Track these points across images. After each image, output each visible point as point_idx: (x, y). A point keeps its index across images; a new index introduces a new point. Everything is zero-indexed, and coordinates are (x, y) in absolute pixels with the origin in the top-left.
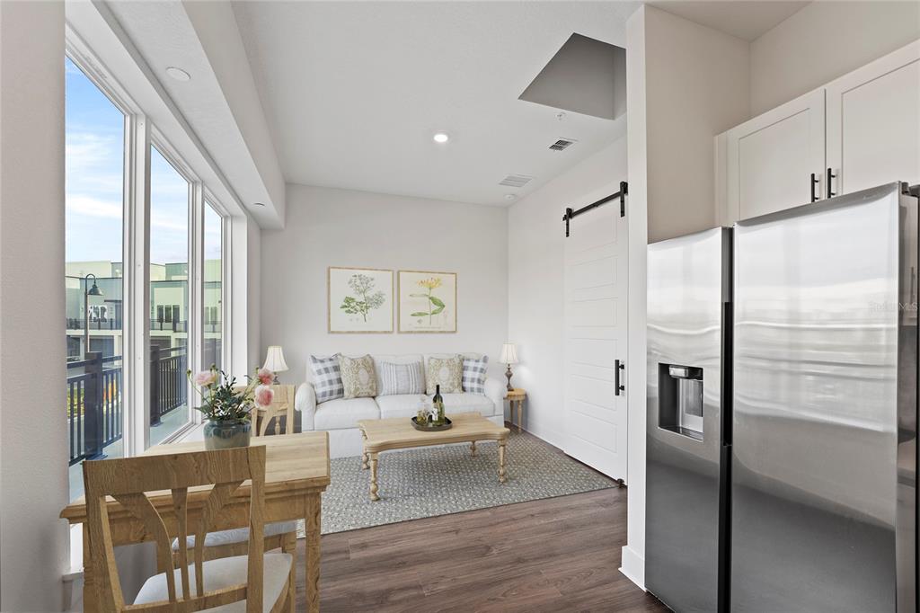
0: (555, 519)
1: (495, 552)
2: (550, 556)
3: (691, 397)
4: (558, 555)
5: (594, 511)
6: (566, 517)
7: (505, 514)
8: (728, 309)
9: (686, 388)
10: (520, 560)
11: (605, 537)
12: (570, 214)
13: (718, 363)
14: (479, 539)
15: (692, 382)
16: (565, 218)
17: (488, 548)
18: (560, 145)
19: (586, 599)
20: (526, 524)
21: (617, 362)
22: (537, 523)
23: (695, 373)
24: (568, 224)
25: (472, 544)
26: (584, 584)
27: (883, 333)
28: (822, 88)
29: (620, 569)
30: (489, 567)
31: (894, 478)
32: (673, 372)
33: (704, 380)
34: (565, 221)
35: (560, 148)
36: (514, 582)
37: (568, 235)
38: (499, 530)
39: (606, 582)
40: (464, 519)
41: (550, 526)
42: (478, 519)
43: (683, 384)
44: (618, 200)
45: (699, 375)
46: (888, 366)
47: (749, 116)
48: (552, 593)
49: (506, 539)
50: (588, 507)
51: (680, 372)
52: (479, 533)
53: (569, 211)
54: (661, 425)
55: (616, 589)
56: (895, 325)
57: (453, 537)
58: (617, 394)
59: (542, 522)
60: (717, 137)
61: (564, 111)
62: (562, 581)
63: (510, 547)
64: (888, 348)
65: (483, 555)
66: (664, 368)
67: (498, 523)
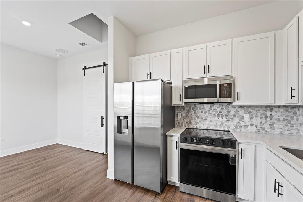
0: (83, 171)
1: (61, 190)
2: (84, 182)
3: (125, 124)
4: (86, 181)
5: (96, 164)
6: (87, 169)
7: (63, 176)
8: (133, 101)
9: (124, 122)
10: (72, 188)
11: (100, 170)
12: (85, 68)
13: (131, 115)
14: (53, 188)
15: (125, 120)
16: (83, 69)
17: (58, 190)
18: (82, 44)
19: (97, 189)
20: (73, 176)
21: (102, 117)
22: (77, 175)
23: (126, 118)
24: (84, 71)
25: (50, 191)
26: (96, 185)
27: (158, 107)
28: (149, 54)
29: (106, 177)
30: (61, 196)
31: (160, 135)
32: (121, 118)
33: (128, 120)
34: (83, 70)
35: (83, 45)
36: (72, 196)
37: (84, 75)
38: (62, 182)
39: (103, 182)
40: (44, 184)
41: (82, 173)
42: (51, 182)
43: (123, 121)
44: (102, 67)
45: (127, 118)
46: (159, 114)
47: (136, 55)
48: (87, 192)
49: (65, 184)
50: (94, 164)
51: (123, 118)
52: (52, 187)
53: (85, 67)
54: (117, 133)
55: (106, 183)
56: (160, 105)
57: (39, 193)
58: (102, 127)
59: (79, 173)
60: (129, 58)
61: (86, 34)
62: (89, 188)
63: (67, 186)
64: (159, 111)
65: (57, 193)
66: (118, 117)
67: (61, 180)
